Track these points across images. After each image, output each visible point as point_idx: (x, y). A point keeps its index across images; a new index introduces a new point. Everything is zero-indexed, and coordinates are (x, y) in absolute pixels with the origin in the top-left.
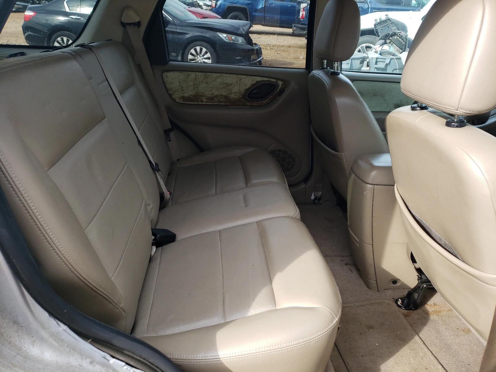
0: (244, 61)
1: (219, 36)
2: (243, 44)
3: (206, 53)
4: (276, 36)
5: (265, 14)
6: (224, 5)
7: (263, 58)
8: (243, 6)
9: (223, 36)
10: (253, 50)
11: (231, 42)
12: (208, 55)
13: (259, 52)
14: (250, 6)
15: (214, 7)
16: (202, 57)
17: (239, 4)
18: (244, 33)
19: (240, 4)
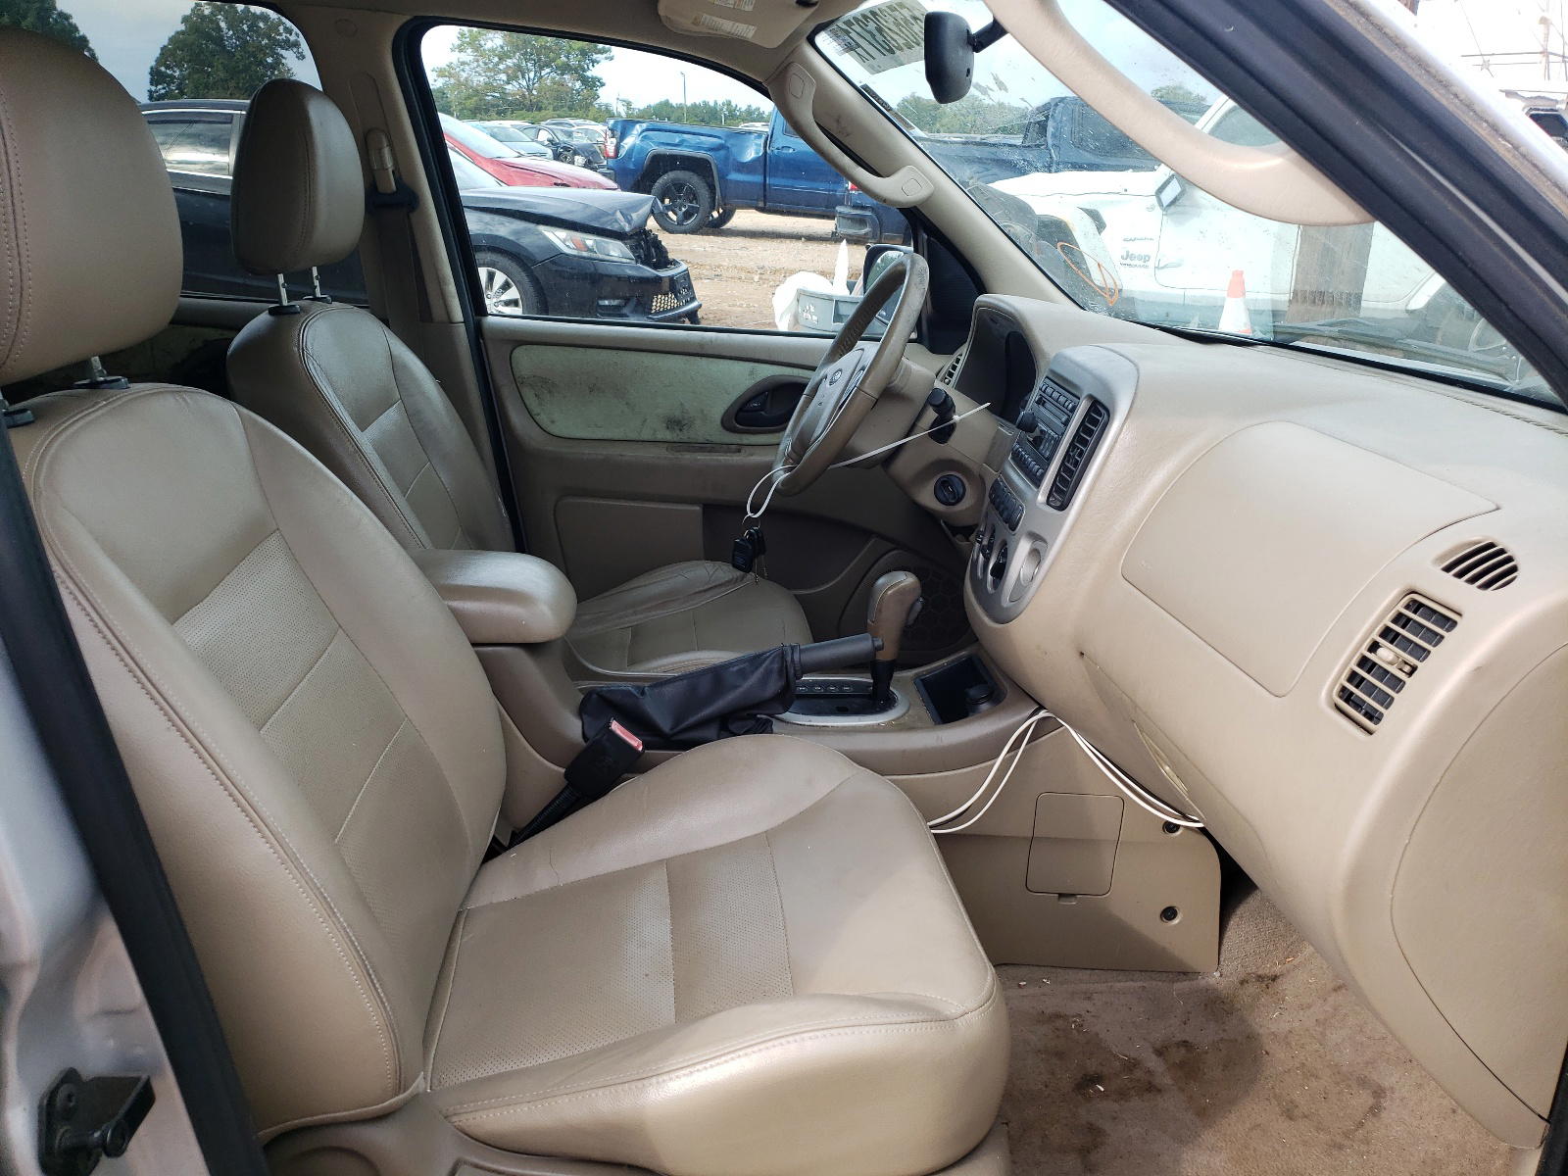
0: (625, 311)
1: (545, 238)
2: (624, 260)
3: (506, 287)
4: (799, 245)
5: (765, 177)
6: (642, 149)
7: (700, 306)
8: (701, 154)
9: (558, 238)
10: (659, 279)
11: (585, 254)
12: (513, 293)
13: (681, 286)
14: (722, 153)
15: (611, 158)
16: (495, 300)
17: (686, 146)
18: (627, 229)
19: (689, 147)
